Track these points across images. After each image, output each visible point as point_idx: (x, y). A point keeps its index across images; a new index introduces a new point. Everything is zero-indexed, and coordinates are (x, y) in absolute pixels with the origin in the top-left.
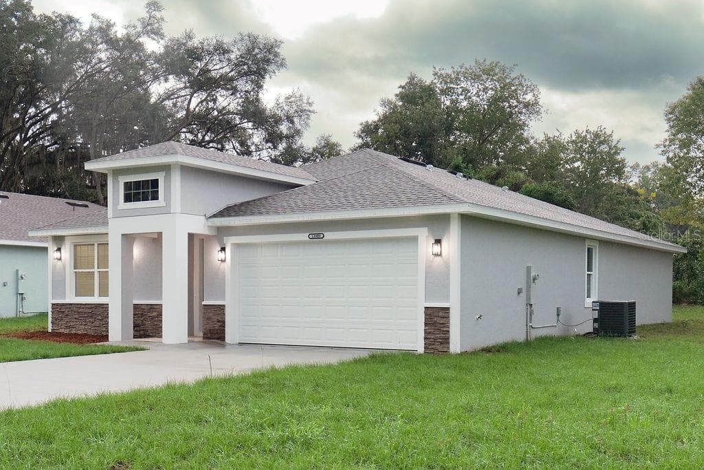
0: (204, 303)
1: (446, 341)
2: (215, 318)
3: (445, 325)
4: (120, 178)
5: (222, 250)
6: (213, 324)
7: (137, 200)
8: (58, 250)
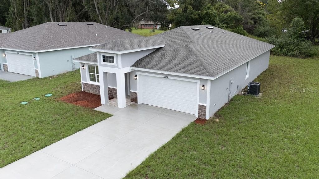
0: (130, 91)
1: (205, 115)
2: (134, 96)
3: (205, 111)
4: (101, 54)
5: (136, 76)
6: (134, 98)
7: (107, 62)
8: (83, 66)
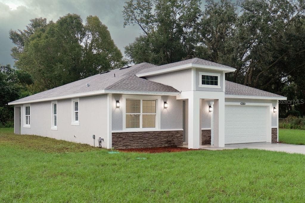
0: (202, 129)
2: (207, 135)
3: (276, 133)
4: (200, 73)
5: (210, 107)
6: (206, 138)
7: (208, 84)
8: (118, 102)
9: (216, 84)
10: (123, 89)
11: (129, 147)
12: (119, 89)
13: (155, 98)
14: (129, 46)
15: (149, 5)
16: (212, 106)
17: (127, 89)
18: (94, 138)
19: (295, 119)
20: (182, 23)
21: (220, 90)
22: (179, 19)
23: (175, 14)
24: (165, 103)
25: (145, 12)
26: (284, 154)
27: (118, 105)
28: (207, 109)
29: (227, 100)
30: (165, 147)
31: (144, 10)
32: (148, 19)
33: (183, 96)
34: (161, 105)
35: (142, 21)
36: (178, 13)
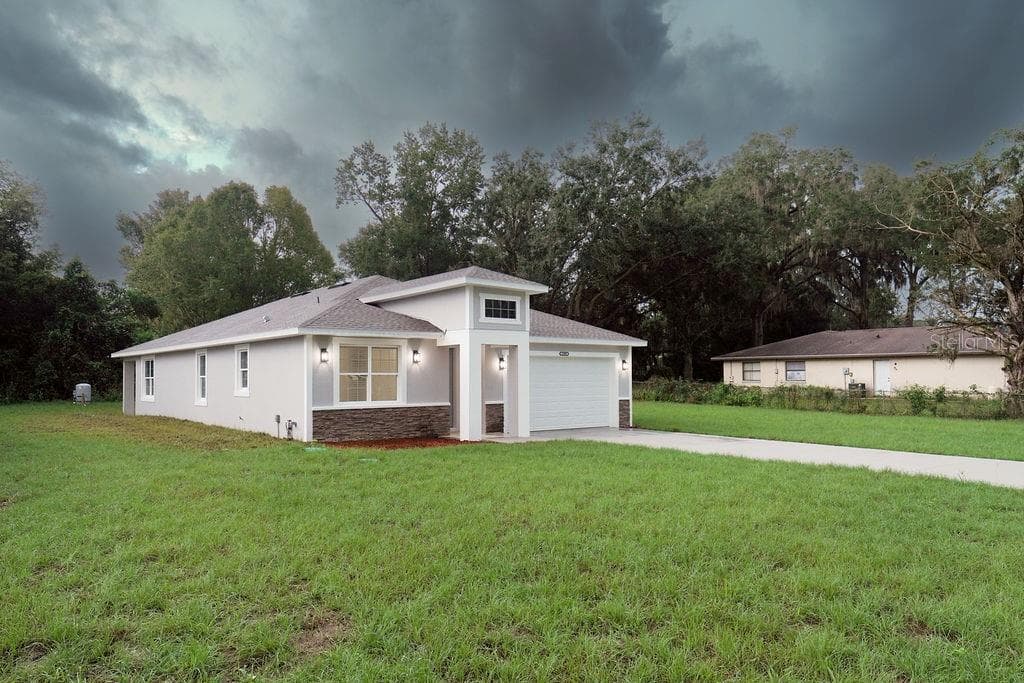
0: (486, 403)
2: (496, 415)
3: (629, 410)
4: (481, 295)
5: (501, 360)
6: (495, 420)
7: (497, 316)
8: (323, 350)
9: (513, 316)
10: (335, 327)
11: (347, 439)
12: (327, 326)
13: (395, 343)
14: (346, 243)
15: (384, 166)
16: (505, 358)
17: (342, 327)
18: (279, 422)
19: (664, 382)
20: (449, 200)
21: (521, 328)
22: (443, 192)
23: (434, 182)
24: (415, 352)
25: (377, 180)
26: (643, 449)
27: (325, 356)
28: (496, 363)
29: (533, 346)
30: (415, 439)
31: (375, 174)
32: (382, 194)
33: (449, 340)
34: (407, 356)
35: (372, 196)
36: (441, 182)
